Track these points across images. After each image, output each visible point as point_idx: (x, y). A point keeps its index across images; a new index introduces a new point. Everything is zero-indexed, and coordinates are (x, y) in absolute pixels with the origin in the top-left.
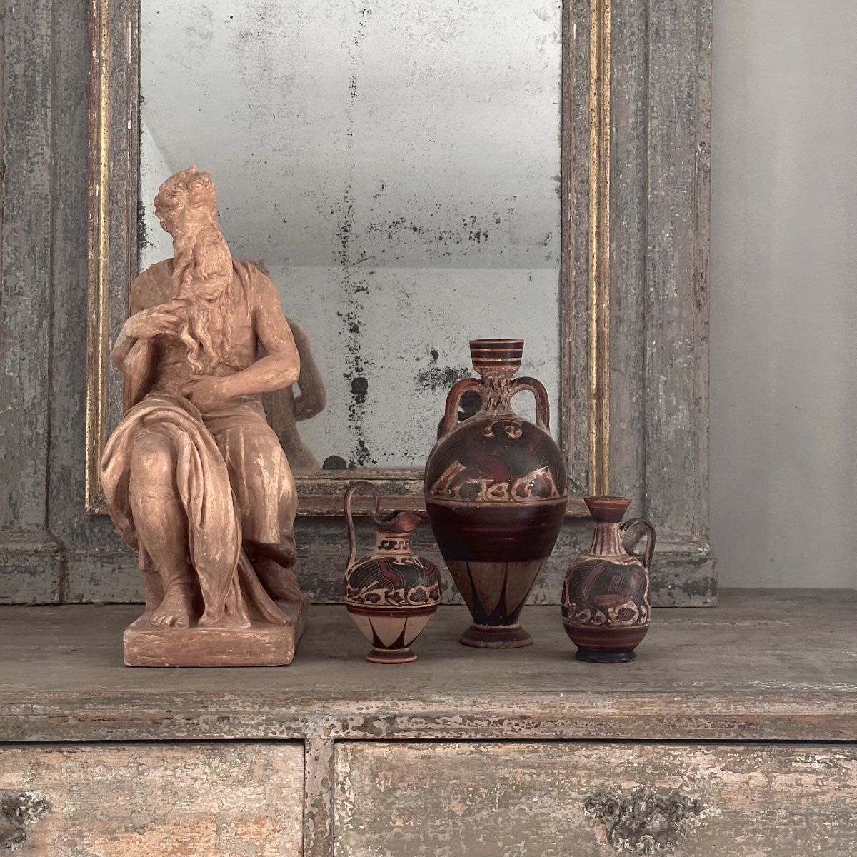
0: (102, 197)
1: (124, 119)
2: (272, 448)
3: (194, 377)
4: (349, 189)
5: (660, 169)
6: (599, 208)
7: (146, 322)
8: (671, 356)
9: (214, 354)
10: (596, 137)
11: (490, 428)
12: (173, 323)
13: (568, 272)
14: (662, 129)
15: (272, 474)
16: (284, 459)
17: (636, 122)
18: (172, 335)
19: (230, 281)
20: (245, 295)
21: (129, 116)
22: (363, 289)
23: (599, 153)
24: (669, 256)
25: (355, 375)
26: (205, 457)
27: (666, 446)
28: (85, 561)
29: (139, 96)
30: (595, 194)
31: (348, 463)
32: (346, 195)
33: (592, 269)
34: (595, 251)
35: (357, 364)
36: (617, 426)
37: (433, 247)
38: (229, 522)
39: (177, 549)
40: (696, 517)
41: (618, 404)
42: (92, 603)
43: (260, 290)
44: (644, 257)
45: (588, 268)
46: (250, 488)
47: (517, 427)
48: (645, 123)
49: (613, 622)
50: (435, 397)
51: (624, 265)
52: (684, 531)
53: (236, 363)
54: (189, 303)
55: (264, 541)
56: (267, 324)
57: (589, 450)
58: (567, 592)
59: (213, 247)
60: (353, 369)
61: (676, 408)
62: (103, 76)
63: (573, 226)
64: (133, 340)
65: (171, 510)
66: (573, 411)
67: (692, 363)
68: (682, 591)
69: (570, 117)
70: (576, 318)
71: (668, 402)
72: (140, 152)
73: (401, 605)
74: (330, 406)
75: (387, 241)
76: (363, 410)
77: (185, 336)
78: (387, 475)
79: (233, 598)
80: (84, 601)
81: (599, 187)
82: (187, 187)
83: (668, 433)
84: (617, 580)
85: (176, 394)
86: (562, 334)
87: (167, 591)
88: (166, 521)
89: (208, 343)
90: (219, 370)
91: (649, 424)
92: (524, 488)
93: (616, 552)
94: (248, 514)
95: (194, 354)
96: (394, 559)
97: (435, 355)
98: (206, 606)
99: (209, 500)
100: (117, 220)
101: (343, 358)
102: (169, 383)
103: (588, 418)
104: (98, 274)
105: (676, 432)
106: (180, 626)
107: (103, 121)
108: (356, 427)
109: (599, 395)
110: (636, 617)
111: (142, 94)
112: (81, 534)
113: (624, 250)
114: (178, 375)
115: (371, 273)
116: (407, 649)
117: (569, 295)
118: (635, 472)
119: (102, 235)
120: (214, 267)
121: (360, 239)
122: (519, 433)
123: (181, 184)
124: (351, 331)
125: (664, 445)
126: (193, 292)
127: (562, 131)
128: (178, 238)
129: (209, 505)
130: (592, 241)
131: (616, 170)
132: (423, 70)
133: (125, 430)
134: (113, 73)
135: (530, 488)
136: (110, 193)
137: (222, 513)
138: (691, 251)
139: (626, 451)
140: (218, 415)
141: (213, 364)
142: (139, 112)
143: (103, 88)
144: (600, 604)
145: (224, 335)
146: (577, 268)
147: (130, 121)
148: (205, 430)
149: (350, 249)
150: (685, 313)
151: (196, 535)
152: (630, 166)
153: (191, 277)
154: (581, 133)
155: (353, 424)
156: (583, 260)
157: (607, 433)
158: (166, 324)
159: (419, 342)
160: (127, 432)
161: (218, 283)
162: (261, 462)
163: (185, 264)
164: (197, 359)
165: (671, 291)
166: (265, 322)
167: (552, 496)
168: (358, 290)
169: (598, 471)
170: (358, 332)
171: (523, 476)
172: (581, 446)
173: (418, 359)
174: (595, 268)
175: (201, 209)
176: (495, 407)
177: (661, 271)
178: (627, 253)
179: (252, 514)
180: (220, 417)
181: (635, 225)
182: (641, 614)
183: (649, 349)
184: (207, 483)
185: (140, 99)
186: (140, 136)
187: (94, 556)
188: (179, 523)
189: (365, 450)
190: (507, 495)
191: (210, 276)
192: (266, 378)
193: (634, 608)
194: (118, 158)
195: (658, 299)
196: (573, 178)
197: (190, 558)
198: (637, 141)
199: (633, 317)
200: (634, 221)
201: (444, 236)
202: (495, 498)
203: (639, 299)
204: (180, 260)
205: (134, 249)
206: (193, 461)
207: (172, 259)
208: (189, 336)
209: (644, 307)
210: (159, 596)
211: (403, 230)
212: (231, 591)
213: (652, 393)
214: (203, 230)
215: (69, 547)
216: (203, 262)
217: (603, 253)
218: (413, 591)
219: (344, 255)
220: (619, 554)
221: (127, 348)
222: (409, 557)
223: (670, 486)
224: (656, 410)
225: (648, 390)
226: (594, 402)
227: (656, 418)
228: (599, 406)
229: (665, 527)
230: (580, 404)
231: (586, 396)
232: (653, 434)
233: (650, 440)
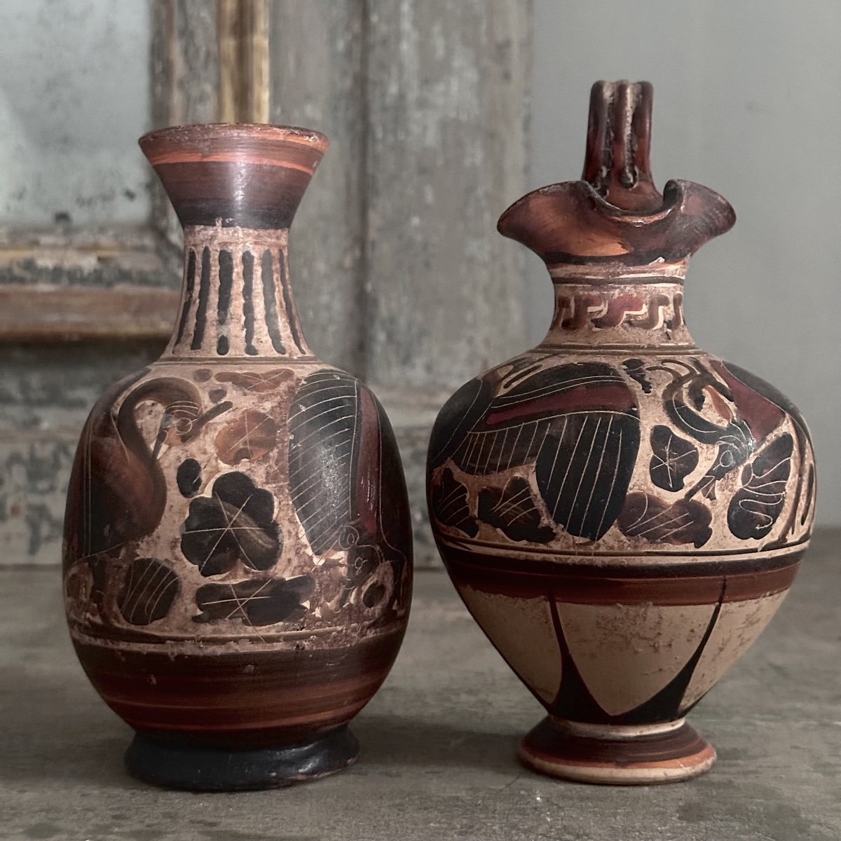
27: (419, 163)
66: (180, 69)
71: (424, 47)
83: (425, 130)
91: (375, 106)
103: (218, 88)
105: (444, 125)
109: (242, 26)
125: (413, 160)
213: (383, 29)
223: (427, 264)
224: (394, 70)
225: (374, 18)
226: (229, 44)
227: (393, 89)
228: (243, 54)
229: (413, 367)
230: (197, 51)
231: (212, 31)
232: (385, 131)
233: (380, 148)
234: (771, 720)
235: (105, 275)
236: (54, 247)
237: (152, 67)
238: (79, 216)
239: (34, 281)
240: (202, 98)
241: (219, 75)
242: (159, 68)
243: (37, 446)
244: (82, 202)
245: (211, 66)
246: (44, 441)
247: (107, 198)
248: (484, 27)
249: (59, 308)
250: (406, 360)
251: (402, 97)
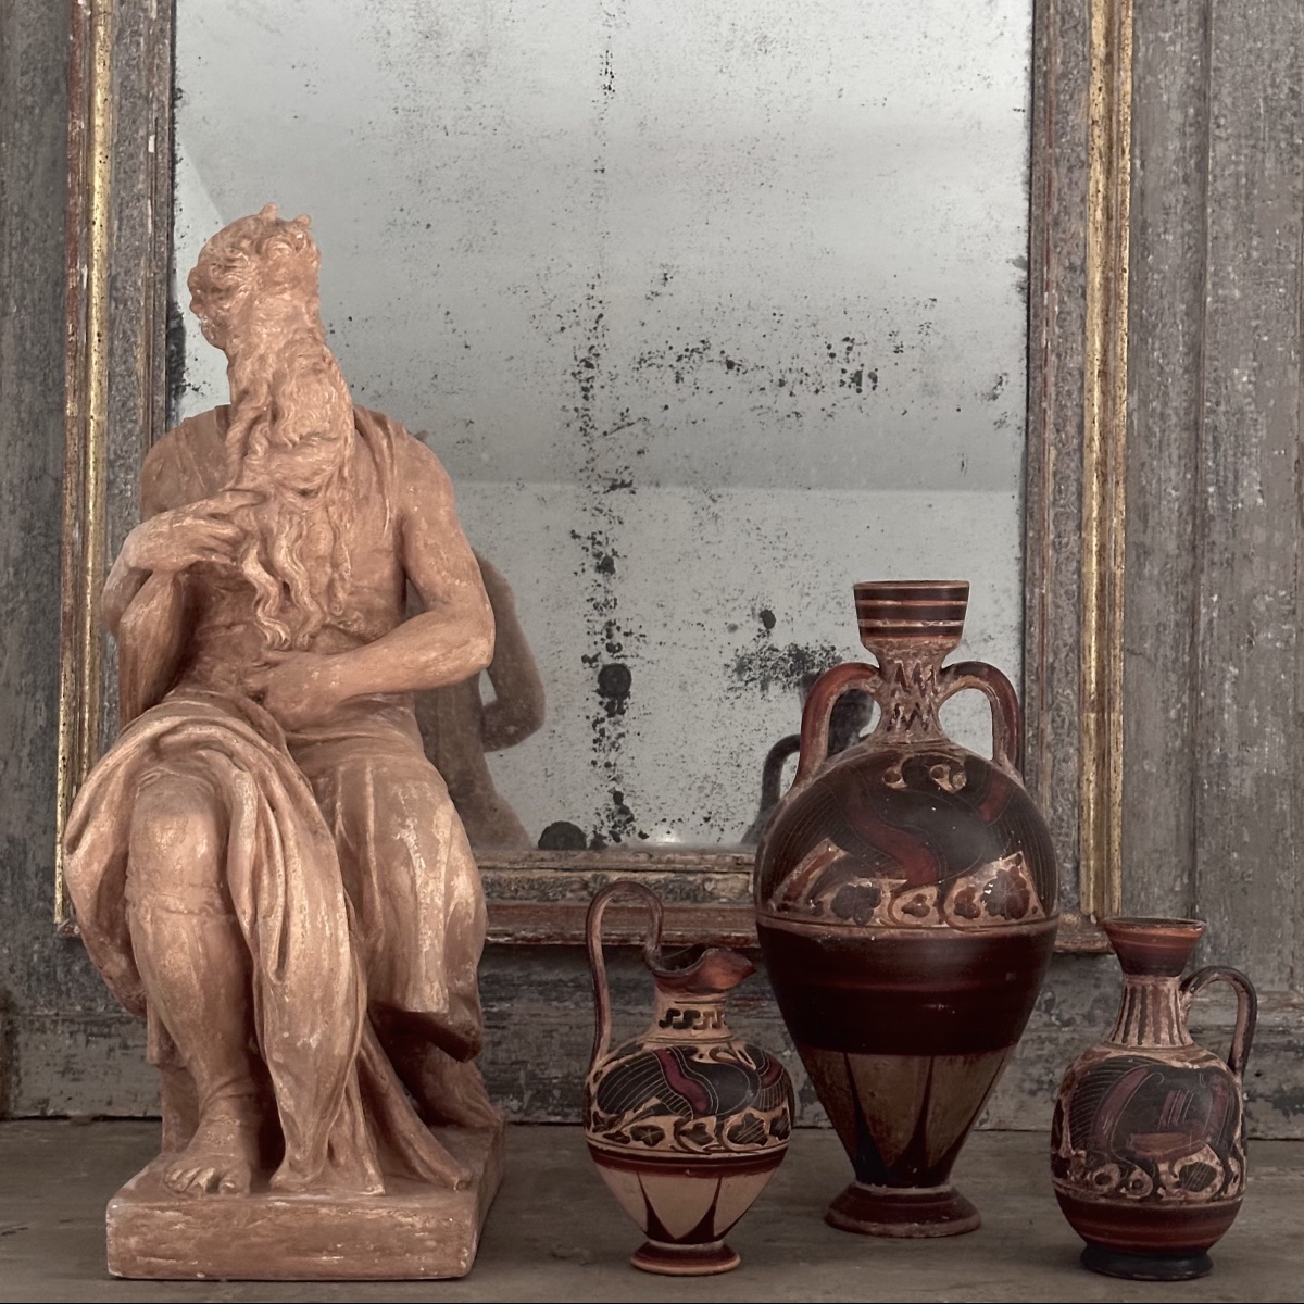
0: (95, 290)
1: (142, 133)
2: (433, 807)
3: (272, 656)
4: (596, 282)
5: (1232, 243)
6: (1106, 323)
7: (171, 535)
8: (1249, 625)
9: (313, 607)
10: (1101, 178)
11: (897, 770)
12: (226, 541)
13: (1041, 453)
14: (1237, 163)
15: (432, 864)
16: (460, 830)
17: (1183, 148)
18: (225, 566)
19: (347, 453)
20: (380, 483)
21: (151, 126)
22: (623, 485)
23: (1107, 211)
24: (1248, 421)
25: (607, 659)
26: (289, 826)
27: (1237, 809)
28: (54, 1032)
29: (173, 88)
30: (1098, 295)
31: (590, 837)
32: (592, 293)
33: (1090, 446)
34: (1096, 410)
35: (609, 636)
36: (1136, 768)
37: (766, 400)
38: (338, 963)
39: (229, 1022)
40: (1297, 954)
41: (1138, 723)
42: (65, 1118)
43: (412, 474)
44: (1196, 423)
45: (1081, 445)
46: (388, 892)
47: (955, 769)
48: (1202, 150)
49: (1168, 1194)
50: (766, 706)
51: (1155, 441)
52: (1272, 982)
53: (358, 627)
54: (261, 498)
55: (415, 1005)
56: (426, 545)
57: (1080, 816)
58: (1065, 1123)
59: (312, 378)
60: (602, 647)
61: (1260, 733)
62: (98, 44)
63: (1053, 358)
64: (143, 575)
65: (217, 942)
66: (1049, 737)
67: (1293, 641)
68: (1270, 1105)
69: (1049, 139)
70: (1057, 547)
71: (1241, 718)
72: (172, 201)
73: (707, 1151)
74: (555, 722)
75: (672, 386)
76: (621, 730)
77: (252, 569)
78: (670, 861)
79: (346, 1130)
80: (50, 1112)
81: (1106, 280)
82: (258, 249)
83: (1242, 783)
84: (1175, 1101)
85: (231, 691)
86: (1026, 580)
87: (204, 1112)
88: (202, 962)
89: (300, 584)
90: (325, 640)
91: (1204, 763)
92: (971, 898)
93: (1172, 1042)
94: (380, 947)
95: (272, 605)
96: (695, 1051)
97: (768, 619)
98: (289, 1147)
99: (296, 919)
100: (126, 338)
101: (582, 625)
102: (218, 668)
103: (1080, 751)
104: (86, 447)
105: (1257, 779)
106: (229, 1191)
107: (99, 135)
108: (608, 765)
109: (1102, 705)
110: (1218, 1182)
111: (179, 84)
112: (47, 975)
113: (1153, 410)
114: (237, 651)
115: (640, 453)
116: (718, 1244)
117: (1041, 500)
118: (1174, 860)
119: (95, 368)
120: (315, 420)
121: (620, 381)
122: (961, 780)
123: (245, 244)
124: (599, 569)
125: (1233, 807)
126: (270, 473)
127: (1031, 167)
128: (239, 360)
129: (296, 930)
130: (1091, 391)
131: (1140, 248)
132: (750, 39)
133: (119, 765)
134: (119, 38)
135: (984, 897)
136: (112, 283)
137: (325, 946)
138: (1293, 412)
139: (1156, 818)
140: (319, 737)
141: (311, 627)
142: (172, 120)
143: (99, 69)
144: (1140, 1153)
145: (335, 566)
146: (1061, 445)
147: (152, 138)
148: (290, 768)
149: (598, 402)
150: (1278, 538)
151: (269, 993)
152: (1170, 238)
153: (265, 443)
154: (1070, 169)
155: (602, 758)
156: (1071, 429)
157: (1117, 781)
158: (213, 543)
159: (736, 594)
160: (121, 771)
161: (323, 455)
162: (410, 838)
163: (251, 415)
164: (277, 618)
165: (1251, 492)
166: (422, 539)
167: (1029, 916)
168: (613, 487)
169: (1099, 859)
170: (612, 571)
171: (971, 873)
172: (1064, 806)
173: (733, 628)
174: (1096, 445)
175: (287, 296)
176: (907, 725)
177: (1231, 452)
178: (1162, 414)
179: (390, 947)
180: (324, 741)
181: (1179, 359)
182: (1228, 1176)
183: (1203, 610)
184: (293, 883)
185: (175, 95)
186: (173, 169)
187: (72, 1021)
188: (231, 966)
189: (624, 811)
190: (934, 914)
191: (305, 440)
192: (423, 659)
193: (1214, 1162)
194: (127, 212)
195: (1224, 509)
196: (1054, 260)
197: (255, 1041)
198: (1184, 186)
199: (1172, 546)
200: (1177, 351)
201: (789, 378)
202: (909, 919)
203: (1185, 509)
204: (242, 407)
205: (161, 399)
206: (263, 835)
207: (226, 407)
208: (260, 569)
209: (1194, 524)
210: (191, 1118)
211: (706, 365)
212: (341, 1116)
213: (1209, 702)
214: (290, 343)
215: (21, 1002)
216: (291, 411)
217: (1114, 413)
218: (735, 1120)
219: (584, 415)
220: (1179, 1044)
221: (130, 591)
222: (725, 1046)
223: (1244, 891)
224: (1218, 734)
225: (1202, 694)
226: (1090, 717)
227: (1217, 750)
228: (1103, 725)
230: (1063, 721)
231: (1075, 705)
232: (1210, 783)
233: (1206, 796)
240: (1066, 759)
245: (1074, 734)
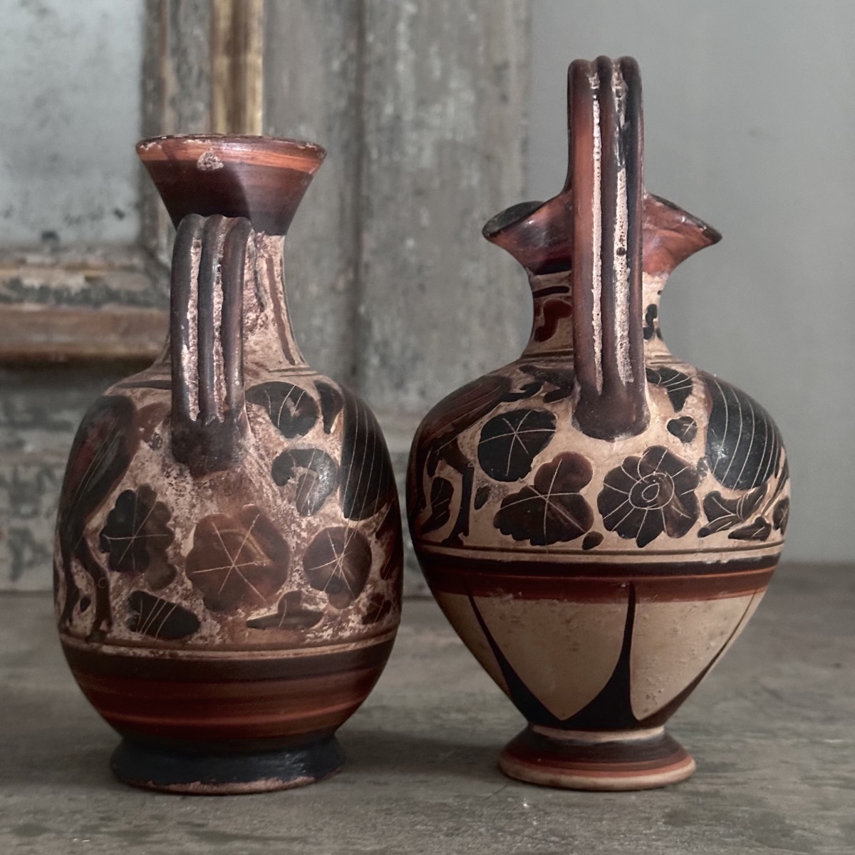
27: (414, 184)
61: (442, 88)
66: (172, 87)
71: (420, 69)
83: (421, 151)
91: (371, 126)
103: (211, 106)
105: (440, 146)
109: (236, 44)
125: (408, 181)
213: (379, 49)
223: (422, 287)
224: (390, 90)
225: (370, 38)
226: (223, 63)
227: (389, 110)
228: (237, 72)
229: (406, 392)
230: (190, 69)
231: (206, 48)
232: (380, 152)
233: (374, 168)
234: (761, 738)
235: (93, 295)
236: (41, 266)
237: (143, 85)
238: (67, 235)
239: (20, 301)
240: (194, 117)
241: (212, 94)
242: (151, 86)
243: (21, 469)
244: (72, 221)
245: (204, 85)
246: (27, 464)
247: (96, 216)
248: (481, 48)
249: (46, 328)
250: (400, 385)
251: (397, 118)
